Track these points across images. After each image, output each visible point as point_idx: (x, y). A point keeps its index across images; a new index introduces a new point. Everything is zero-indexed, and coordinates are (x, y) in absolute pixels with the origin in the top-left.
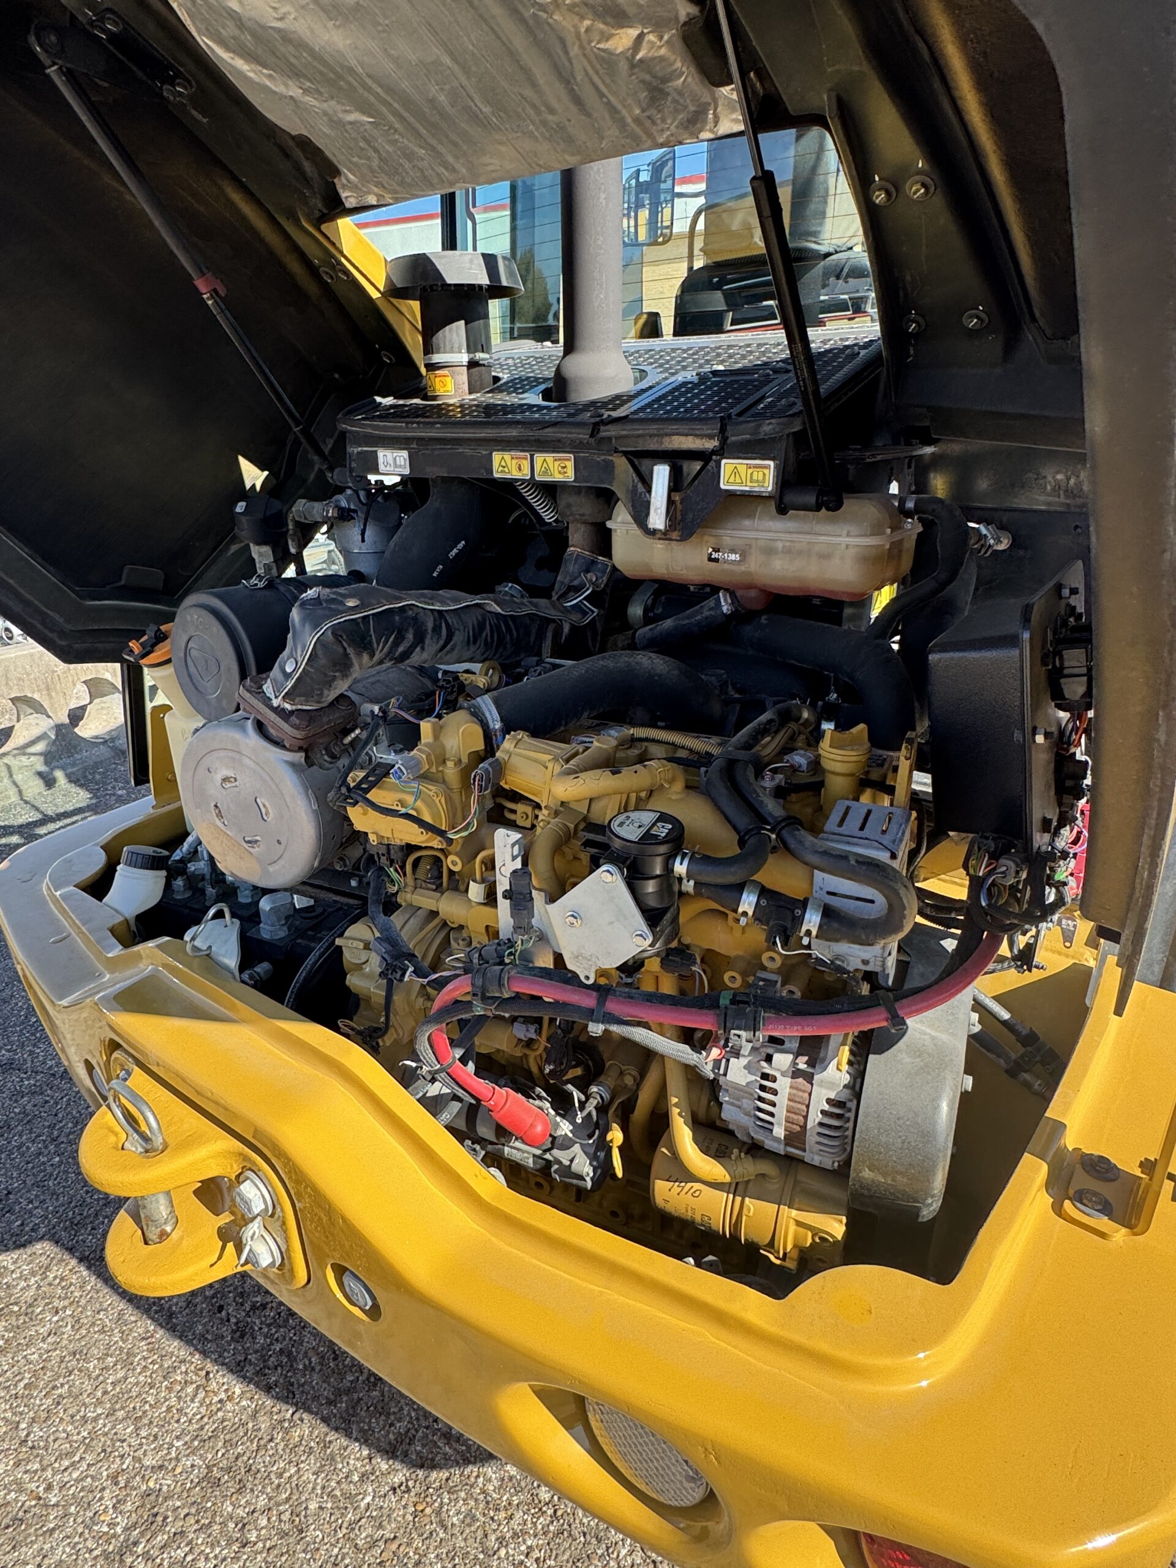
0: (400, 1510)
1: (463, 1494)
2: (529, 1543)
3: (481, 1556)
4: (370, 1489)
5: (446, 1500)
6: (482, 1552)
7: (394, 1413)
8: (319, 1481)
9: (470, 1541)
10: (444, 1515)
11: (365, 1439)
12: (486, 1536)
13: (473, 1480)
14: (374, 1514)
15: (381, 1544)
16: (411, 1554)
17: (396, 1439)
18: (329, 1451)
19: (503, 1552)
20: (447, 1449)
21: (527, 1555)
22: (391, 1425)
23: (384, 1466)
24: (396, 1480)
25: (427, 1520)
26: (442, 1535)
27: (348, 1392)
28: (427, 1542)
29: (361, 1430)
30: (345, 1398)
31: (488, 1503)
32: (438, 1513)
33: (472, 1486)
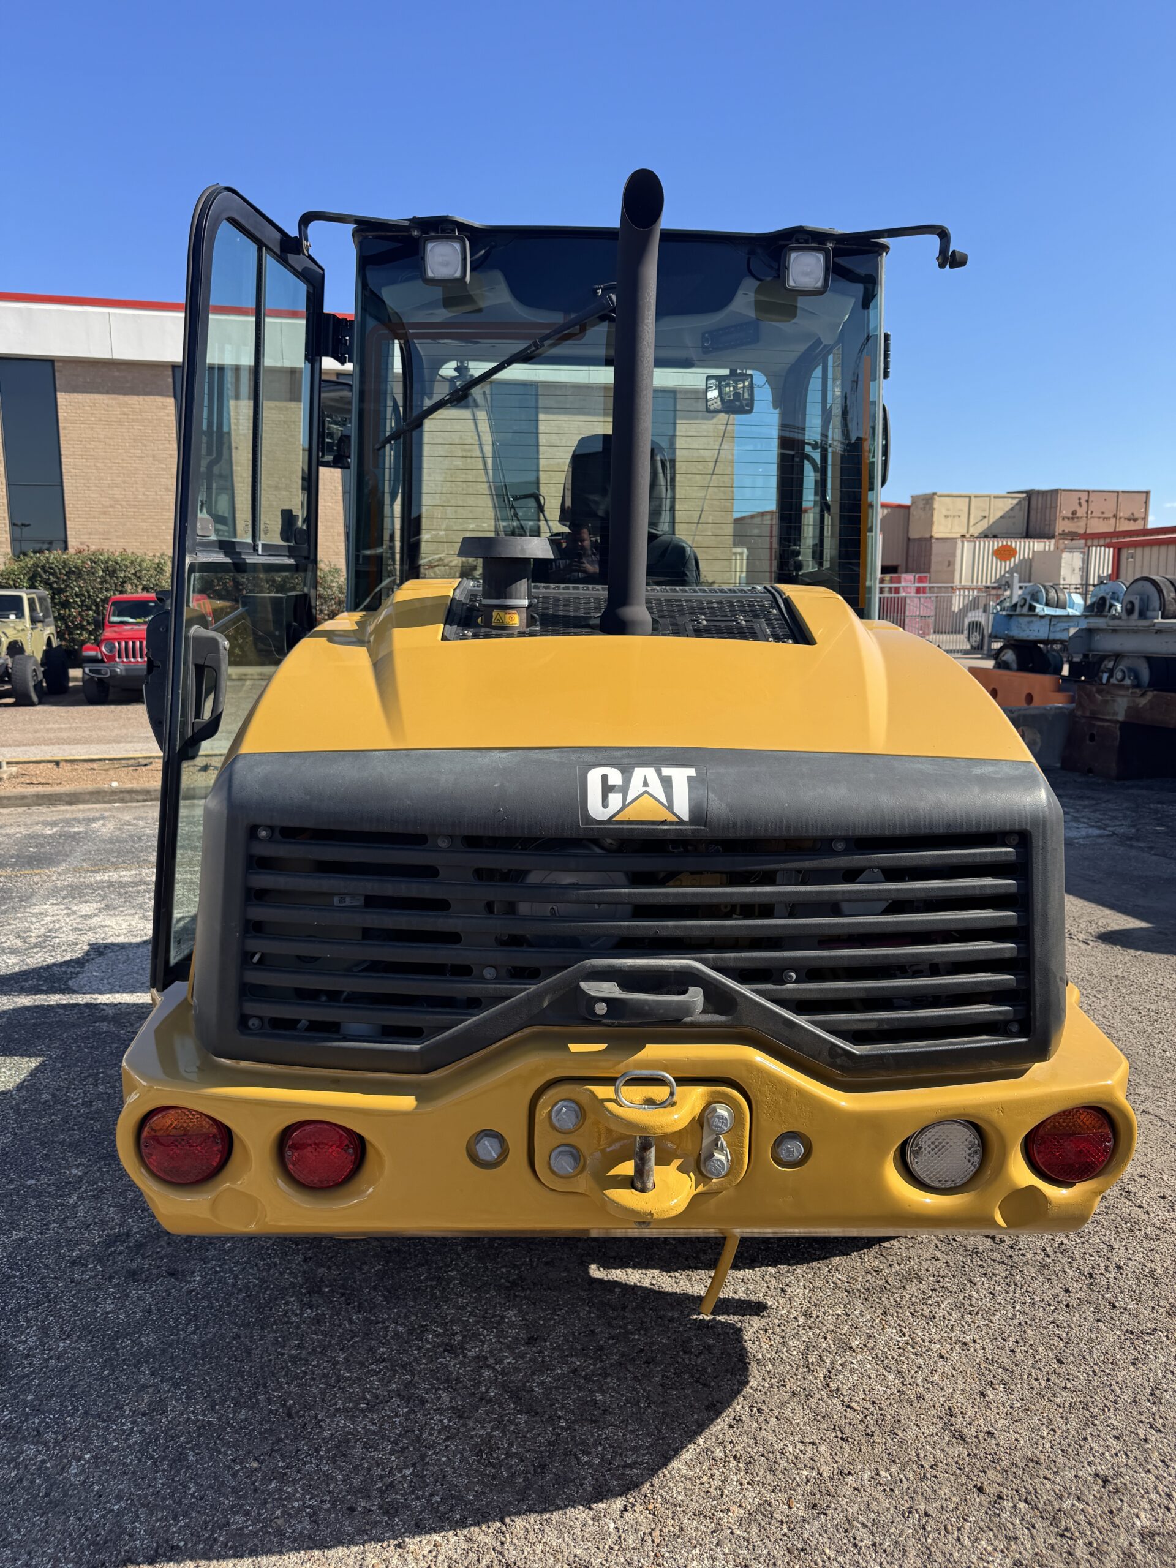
0: (640, 1516)
1: (671, 1484)
2: (735, 1479)
3: (715, 1502)
4: (607, 1521)
5: (664, 1494)
6: (714, 1500)
7: (576, 1478)
8: (567, 1539)
9: (701, 1501)
10: (671, 1501)
11: (571, 1502)
12: (708, 1492)
13: (668, 1475)
14: (626, 1528)
15: (648, 1538)
16: (672, 1529)
17: (594, 1488)
18: (554, 1522)
19: (726, 1492)
20: (635, 1471)
21: (741, 1484)
22: (581, 1485)
23: (602, 1505)
24: (619, 1506)
25: (663, 1510)
26: (680, 1510)
27: (527, 1488)
28: (676, 1517)
29: (563, 1500)
30: (531, 1492)
31: (690, 1479)
32: (667, 1501)
33: (671, 1478)
